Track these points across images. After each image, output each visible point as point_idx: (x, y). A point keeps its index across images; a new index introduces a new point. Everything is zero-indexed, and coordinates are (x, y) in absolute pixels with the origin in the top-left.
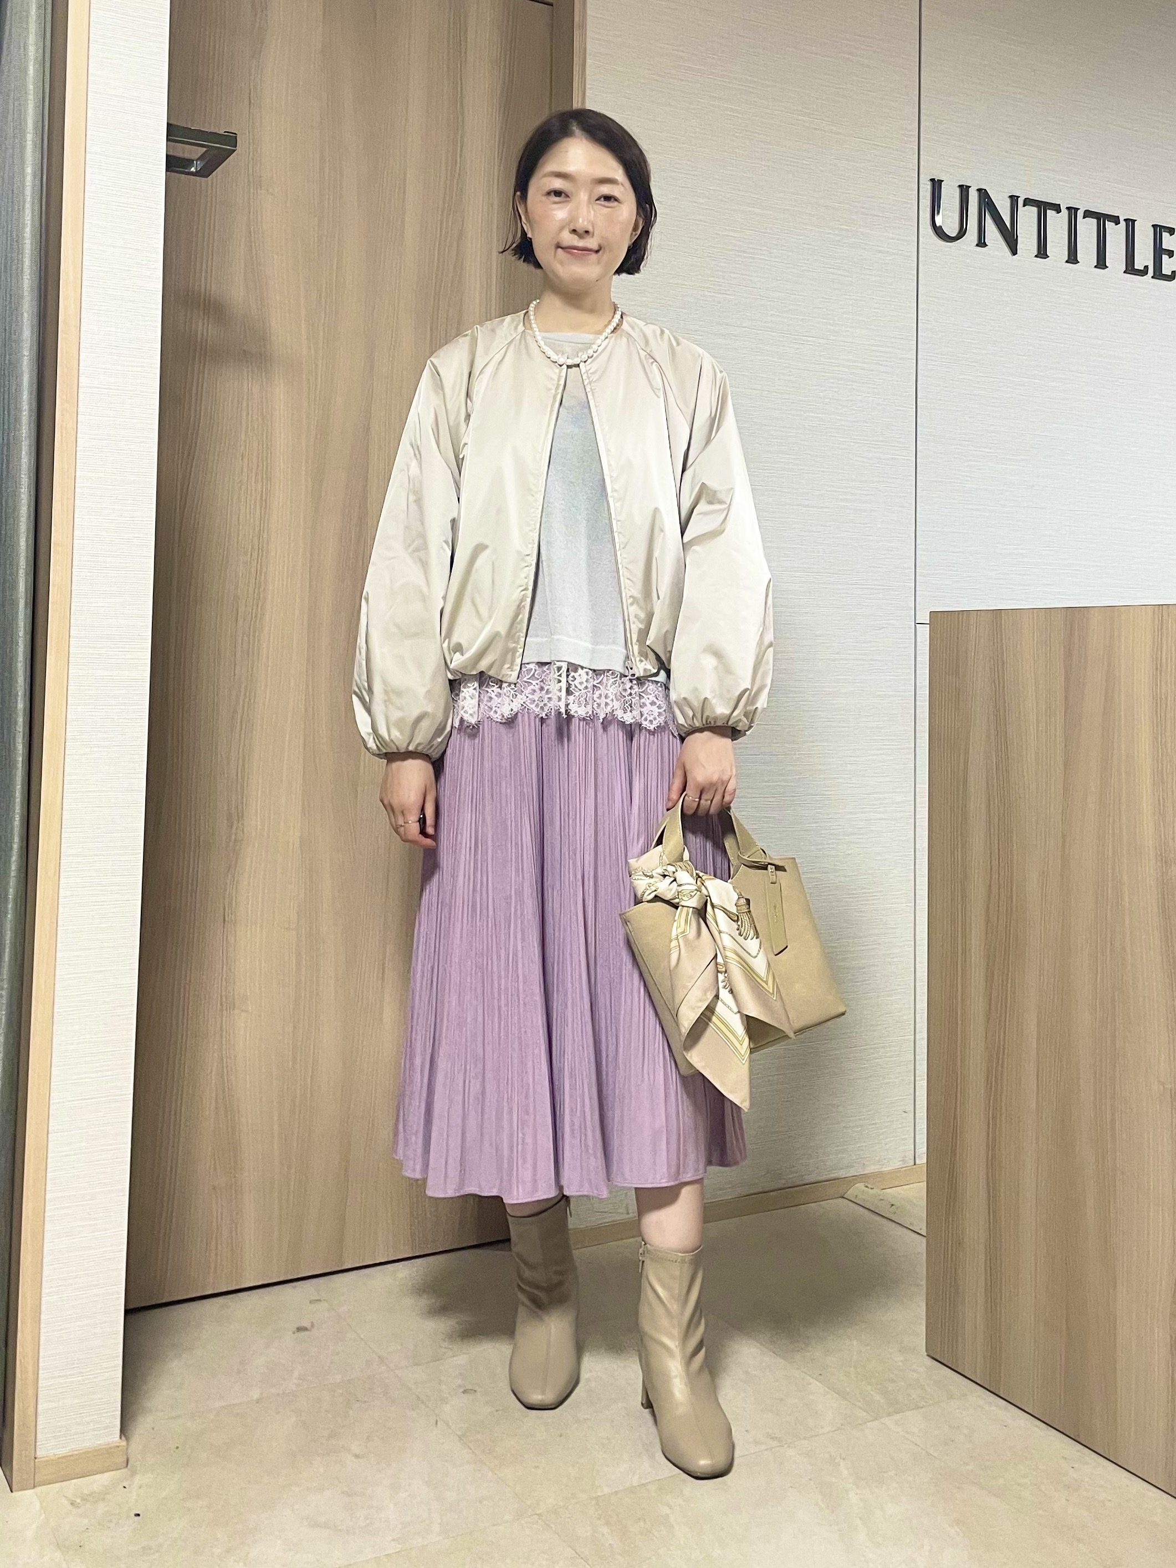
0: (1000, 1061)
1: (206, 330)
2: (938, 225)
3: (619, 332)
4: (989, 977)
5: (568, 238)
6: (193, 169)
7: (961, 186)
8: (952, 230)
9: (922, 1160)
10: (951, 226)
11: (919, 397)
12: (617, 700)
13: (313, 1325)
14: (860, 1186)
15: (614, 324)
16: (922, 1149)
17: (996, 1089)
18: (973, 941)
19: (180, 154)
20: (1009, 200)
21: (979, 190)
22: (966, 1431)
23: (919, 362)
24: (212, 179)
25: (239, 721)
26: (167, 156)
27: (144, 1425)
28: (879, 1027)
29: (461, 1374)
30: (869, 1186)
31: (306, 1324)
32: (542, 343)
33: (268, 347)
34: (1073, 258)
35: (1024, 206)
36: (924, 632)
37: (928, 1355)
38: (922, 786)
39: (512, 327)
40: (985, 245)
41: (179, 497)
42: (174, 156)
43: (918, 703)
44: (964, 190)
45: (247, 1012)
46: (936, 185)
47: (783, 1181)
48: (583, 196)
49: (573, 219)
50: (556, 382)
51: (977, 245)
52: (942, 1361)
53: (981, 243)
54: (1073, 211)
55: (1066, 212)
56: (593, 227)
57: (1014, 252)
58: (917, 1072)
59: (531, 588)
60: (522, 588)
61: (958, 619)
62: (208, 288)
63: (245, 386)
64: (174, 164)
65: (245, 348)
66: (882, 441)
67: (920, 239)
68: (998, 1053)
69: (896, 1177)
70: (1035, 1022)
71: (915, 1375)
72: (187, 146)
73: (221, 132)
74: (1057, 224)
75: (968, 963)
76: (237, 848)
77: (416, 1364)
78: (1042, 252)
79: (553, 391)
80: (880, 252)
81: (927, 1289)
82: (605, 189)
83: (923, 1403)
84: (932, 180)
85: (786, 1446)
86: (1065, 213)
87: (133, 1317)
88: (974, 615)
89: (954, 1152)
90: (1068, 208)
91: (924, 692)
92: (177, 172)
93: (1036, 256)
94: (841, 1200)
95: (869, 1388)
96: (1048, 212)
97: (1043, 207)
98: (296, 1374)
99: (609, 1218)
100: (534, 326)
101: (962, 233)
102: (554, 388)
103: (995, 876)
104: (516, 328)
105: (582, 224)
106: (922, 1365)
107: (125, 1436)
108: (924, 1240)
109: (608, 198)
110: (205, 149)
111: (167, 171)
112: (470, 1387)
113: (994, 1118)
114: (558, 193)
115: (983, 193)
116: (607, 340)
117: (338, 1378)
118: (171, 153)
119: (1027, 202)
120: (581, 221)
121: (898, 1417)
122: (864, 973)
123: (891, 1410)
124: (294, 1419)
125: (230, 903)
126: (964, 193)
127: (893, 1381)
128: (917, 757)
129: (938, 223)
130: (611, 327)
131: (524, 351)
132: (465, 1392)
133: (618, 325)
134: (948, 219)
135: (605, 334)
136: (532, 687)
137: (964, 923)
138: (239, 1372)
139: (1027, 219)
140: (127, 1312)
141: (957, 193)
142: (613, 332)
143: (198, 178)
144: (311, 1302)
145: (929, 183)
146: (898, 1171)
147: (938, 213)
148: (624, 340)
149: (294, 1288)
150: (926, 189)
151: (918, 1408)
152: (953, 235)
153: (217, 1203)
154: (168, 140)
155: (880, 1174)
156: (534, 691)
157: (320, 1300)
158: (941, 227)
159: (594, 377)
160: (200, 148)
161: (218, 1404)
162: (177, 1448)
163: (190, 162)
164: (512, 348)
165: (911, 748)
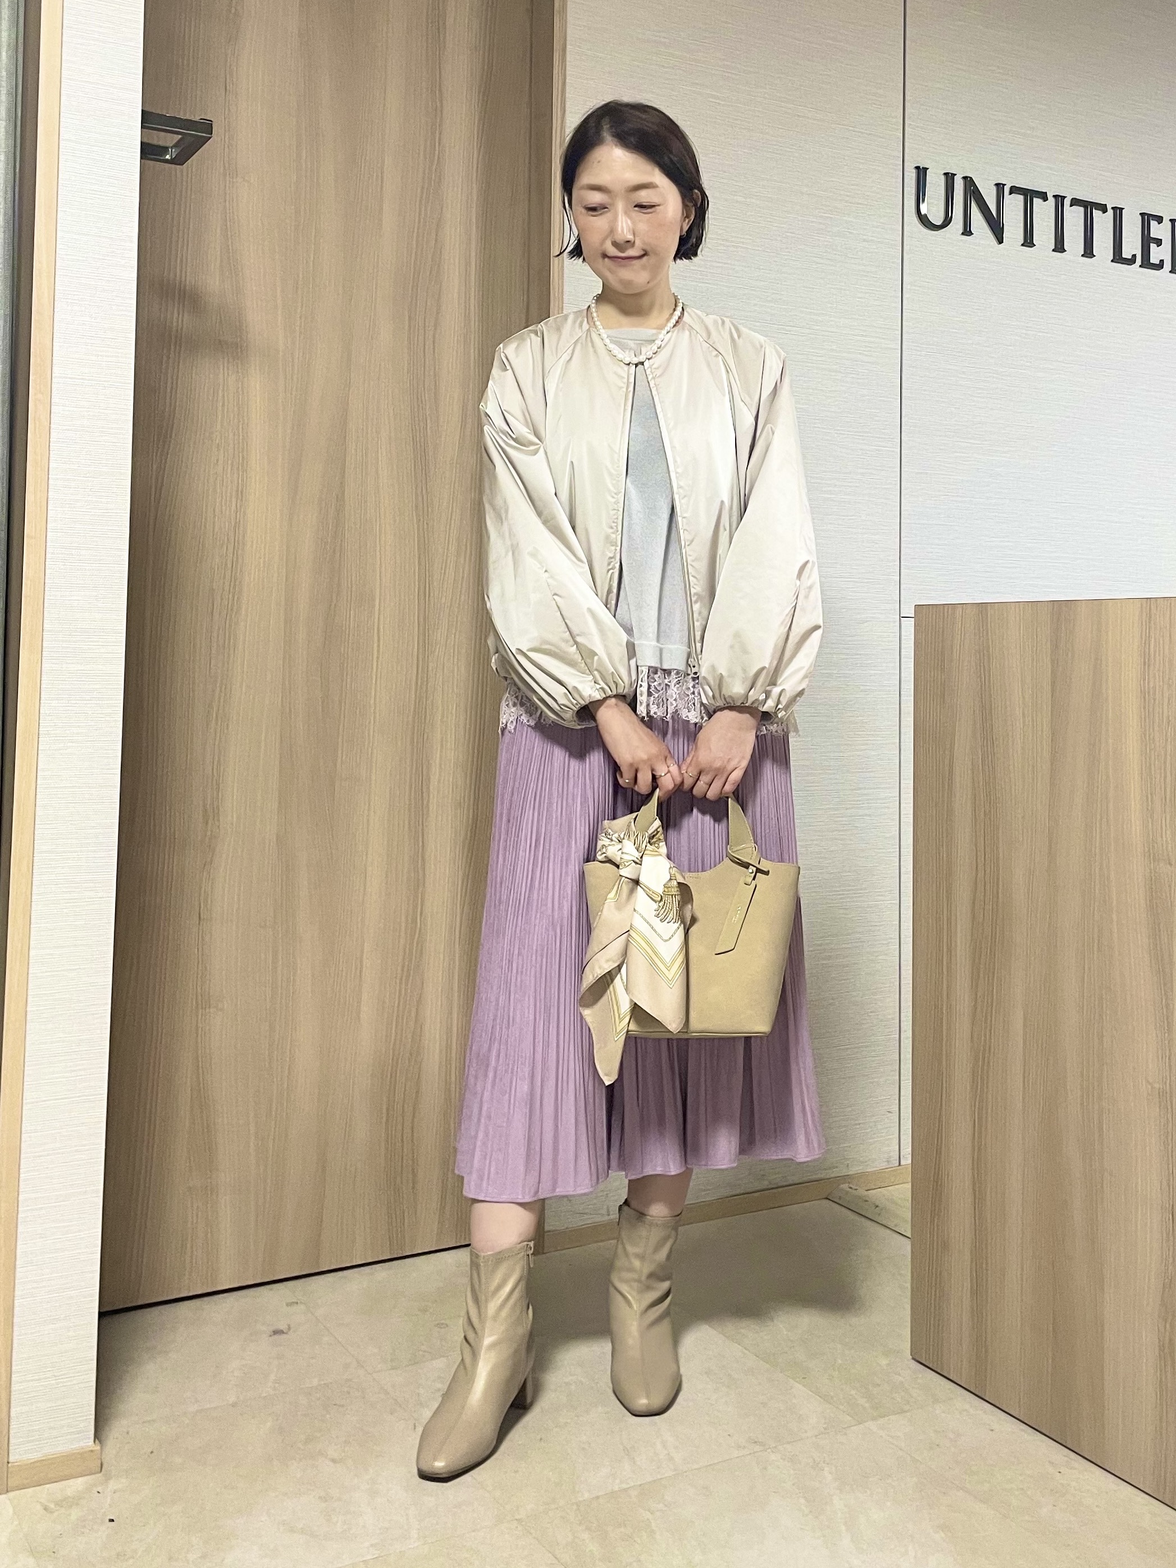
0: (986, 1061)
1: (181, 320)
2: (923, 213)
3: (680, 326)
4: (975, 975)
6: (168, 157)
7: (946, 174)
8: (937, 219)
9: (907, 1161)
10: (936, 214)
12: (681, 699)
13: (289, 1328)
14: (845, 1187)
15: (675, 317)
16: (907, 1150)
17: (982, 1090)
18: (959, 939)
19: (155, 142)
20: (995, 188)
21: (965, 178)
22: (951, 1436)
23: (904, 352)
24: (188, 167)
25: (214, 716)
26: (142, 143)
27: (117, 1430)
28: (864, 1026)
29: (439, 1377)
30: (853, 1187)
31: (283, 1327)
32: (607, 341)
33: (245, 337)
34: (1059, 247)
35: (1010, 194)
36: (909, 625)
37: (913, 1359)
38: (907, 782)
39: (577, 324)
40: (970, 233)
41: (153, 490)
42: (149, 144)
43: (902, 698)
44: (950, 177)
45: (222, 1010)
46: (921, 173)
47: (766, 1183)
48: (621, 205)
50: (625, 380)
51: (963, 234)
52: (927, 1363)
53: (967, 232)
54: (1059, 199)
55: (1053, 200)
57: (1000, 241)
58: (902, 1071)
61: (944, 612)
62: (183, 279)
63: (221, 376)
64: (148, 151)
65: (222, 338)
66: (865, 432)
67: (905, 227)
68: (984, 1053)
69: (882, 1178)
70: (1022, 1021)
71: (901, 1379)
72: (163, 134)
73: (197, 119)
74: (1043, 212)
75: (953, 961)
76: (213, 844)
77: (393, 1368)
78: (1028, 241)
79: (625, 390)
80: (864, 240)
81: (912, 1290)
83: (908, 1408)
84: (917, 168)
85: (769, 1450)
86: (1051, 201)
87: (106, 1320)
88: (959, 611)
89: (939, 1152)
90: (1054, 196)
91: (909, 687)
92: (151, 159)
93: (1022, 245)
94: (825, 1201)
95: (853, 1392)
96: (1035, 200)
97: (1029, 195)
98: (272, 1377)
99: (589, 1220)
100: (598, 323)
101: (947, 221)
102: (625, 386)
103: (981, 875)
104: (581, 325)
106: (909, 1371)
107: (100, 1442)
108: (909, 1241)
110: (180, 136)
111: (141, 158)
113: (980, 1118)
115: (968, 181)
116: (670, 334)
117: (315, 1382)
118: (145, 140)
119: (1014, 190)
121: (881, 1421)
123: (875, 1414)
124: (269, 1424)
125: (206, 900)
126: (950, 181)
127: (878, 1385)
128: (902, 752)
129: (923, 211)
130: (673, 321)
131: (591, 349)
133: (679, 318)
134: (933, 207)
135: (667, 328)
137: (949, 920)
138: (215, 1376)
139: (1013, 207)
140: (102, 1315)
141: (943, 180)
142: (674, 326)
143: (173, 166)
144: (287, 1305)
145: (914, 171)
146: (881, 1172)
147: (923, 200)
148: (687, 333)
149: (271, 1291)
150: (911, 177)
151: (903, 1412)
152: (939, 223)
153: (192, 1205)
154: (142, 127)
155: (864, 1175)
157: (297, 1303)
158: (926, 215)
159: (658, 372)
160: (175, 136)
161: (193, 1408)
162: (152, 1452)
163: (165, 150)
164: (579, 347)
165: (894, 743)
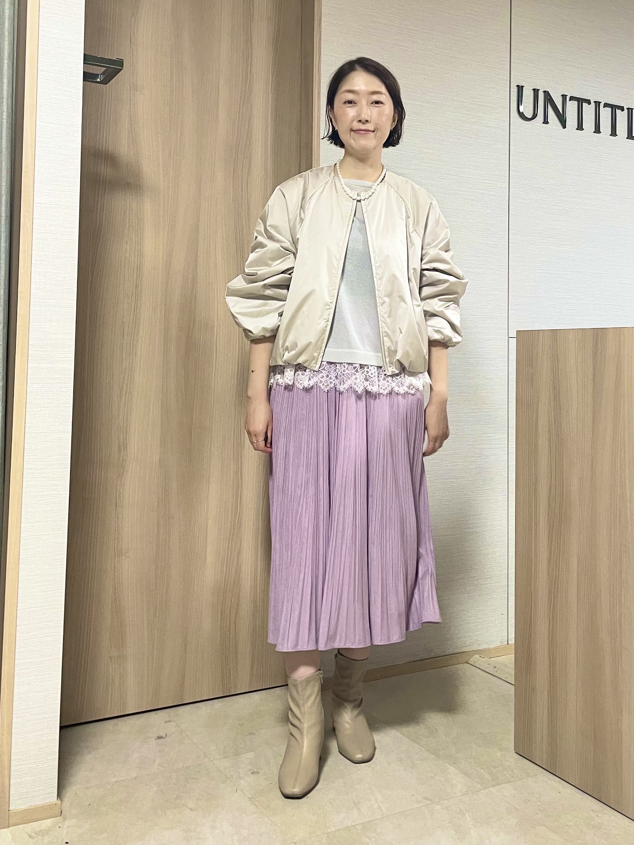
0: (556, 585)
1: (106, 171)
2: (521, 111)
4: (550, 539)
5: (356, 125)
6: (98, 80)
7: (534, 90)
8: (529, 115)
9: (512, 642)
10: (528, 112)
11: (510, 209)
13: (166, 736)
14: (477, 656)
15: (382, 177)
16: (512, 636)
17: (554, 601)
18: (541, 519)
19: (91, 72)
20: (561, 98)
21: (545, 92)
22: (537, 795)
24: (109, 86)
25: (124, 392)
26: (84, 72)
27: (70, 792)
29: (250, 763)
30: (482, 656)
31: (164, 735)
33: (141, 180)
34: (597, 130)
35: (570, 100)
36: (513, 342)
37: (516, 752)
39: (328, 174)
40: (548, 123)
41: (90, 266)
42: (88, 73)
43: (510, 383)
44: (536, 91)
45: (129, 557)
46: (520, 89)
47: (434, 654)
48: (364, 102)
49: (359, 115)
50: (351, 208)
51: (543, 123)
52: (523, 755)
53: (546, 122)
54: (597, 103)
55: (594, 104)
56: (371, 118)
57: (564, 127)
58: (509, 591)
59: (331, 321)
60: (326, 320)
61: (533, 334)
62: (107, 147)
63: (128, 203)
64: (87, 77)
65: (128, 181)
66: (489, 234)
67: (511, 119)
68: (555, 580)
69: (498, 651)
70: (576, 563)
71: (508, 764)
72: (95, 67)
73: (114, 59)
74: (588, 111)
75: (538, 530)
76: (124, 464)
77: (224, 758)
78: (580, 127)
80: (488, 126)
81: (515, 714)
82: (375, 98)
83: (513, 780)
84: (518, 86)
85: (435, 804)
87: (64, 731)
88: (541, 333)
89: (530, 637)
90: (594, 102)
91: (513, 376)
92: (89, 81)
93: (577, 129)
94: (467, 664)
95: (482, 771)
96: (584, 104)
97: (580, 101)
98: (157, 763)
100: (340, 175)
101: (535, 116)
102: (351, 211)
103: (553, 481)
104: (330, 175)
105: (364, 117)
106: (513, 759)
107: (60, 799)
108: (513, 687)
109: (377, 102)
110: (105, 68)
111: (83, 81)
112: (256, 770)
113: (553, 618)
114: (350, 102)
115: (546, 93)
117: (181, 765)
118: (86, 71)
119: (572, 98)
120: (363, 116)
121: (498, 787)
122: (479, 535)
123: (494, 783)
124: (155, 789)
125: (119, 496)
126: (536, 93)
127: (496, 767)
128: (509, 413)
129: (521, 110)
130: (381, 179)
131: (334, 189)
132: (252, 773)
134: (527, 108)
136: (322, 374)
137: (536, 507)
138: (125, 762)
139: (572, 108)
140: (61, 728)
141: (532, 93)
142: (381, 181)
143: (101, 85)
144: (165, 722)
145: (516, 88)
146: (498, 648)
147: (521, 104)
149: (156, 714)
150: (514, 91)
151: (509, 782)
152: (530, 117)
153: (112, 666)
154: (84, 63)
155: (489, 649)
156: (323, 377)
157: (171, 721)
158: (522, 112)
160: (102, 68)
161: (114, 780)
162: (90, 805)
163: (97, 76)
165: (505, 408)
